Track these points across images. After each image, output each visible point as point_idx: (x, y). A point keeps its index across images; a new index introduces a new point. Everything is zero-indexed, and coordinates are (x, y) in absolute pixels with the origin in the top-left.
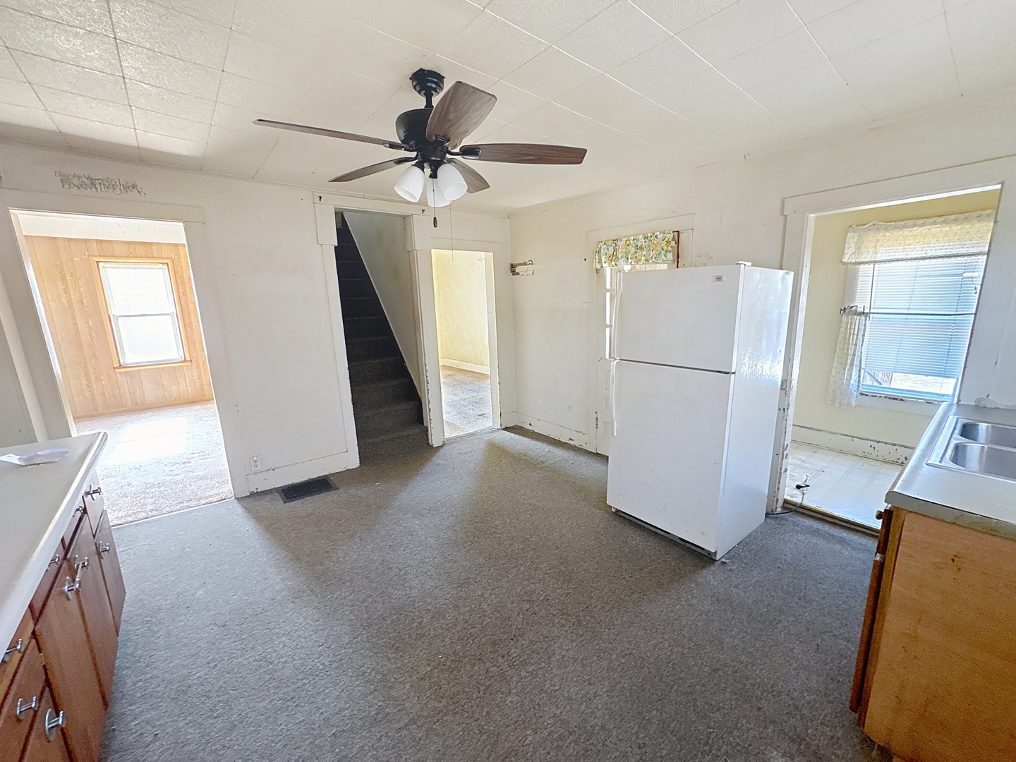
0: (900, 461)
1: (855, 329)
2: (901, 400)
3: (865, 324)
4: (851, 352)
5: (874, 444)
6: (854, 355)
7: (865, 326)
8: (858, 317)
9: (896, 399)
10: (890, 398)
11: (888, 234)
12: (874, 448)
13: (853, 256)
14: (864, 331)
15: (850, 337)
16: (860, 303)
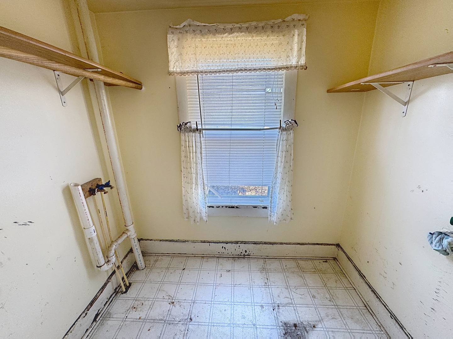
0: (242, 254)
1: (193, 146)
2: (237, 207)
3: (201, 141)
4: (193, 171)
5: (224, 245)
6: (197, 174)
7: (201, 143)
8: (194, 134)
9: (233, 207)
10: (229, 207)
11: (203, 40)
12: (225, 248)
13: (177, 63)
14: (201, 148)
15: (190, 155)
16: (193, 120)
